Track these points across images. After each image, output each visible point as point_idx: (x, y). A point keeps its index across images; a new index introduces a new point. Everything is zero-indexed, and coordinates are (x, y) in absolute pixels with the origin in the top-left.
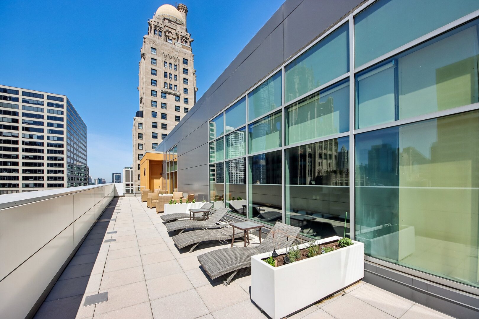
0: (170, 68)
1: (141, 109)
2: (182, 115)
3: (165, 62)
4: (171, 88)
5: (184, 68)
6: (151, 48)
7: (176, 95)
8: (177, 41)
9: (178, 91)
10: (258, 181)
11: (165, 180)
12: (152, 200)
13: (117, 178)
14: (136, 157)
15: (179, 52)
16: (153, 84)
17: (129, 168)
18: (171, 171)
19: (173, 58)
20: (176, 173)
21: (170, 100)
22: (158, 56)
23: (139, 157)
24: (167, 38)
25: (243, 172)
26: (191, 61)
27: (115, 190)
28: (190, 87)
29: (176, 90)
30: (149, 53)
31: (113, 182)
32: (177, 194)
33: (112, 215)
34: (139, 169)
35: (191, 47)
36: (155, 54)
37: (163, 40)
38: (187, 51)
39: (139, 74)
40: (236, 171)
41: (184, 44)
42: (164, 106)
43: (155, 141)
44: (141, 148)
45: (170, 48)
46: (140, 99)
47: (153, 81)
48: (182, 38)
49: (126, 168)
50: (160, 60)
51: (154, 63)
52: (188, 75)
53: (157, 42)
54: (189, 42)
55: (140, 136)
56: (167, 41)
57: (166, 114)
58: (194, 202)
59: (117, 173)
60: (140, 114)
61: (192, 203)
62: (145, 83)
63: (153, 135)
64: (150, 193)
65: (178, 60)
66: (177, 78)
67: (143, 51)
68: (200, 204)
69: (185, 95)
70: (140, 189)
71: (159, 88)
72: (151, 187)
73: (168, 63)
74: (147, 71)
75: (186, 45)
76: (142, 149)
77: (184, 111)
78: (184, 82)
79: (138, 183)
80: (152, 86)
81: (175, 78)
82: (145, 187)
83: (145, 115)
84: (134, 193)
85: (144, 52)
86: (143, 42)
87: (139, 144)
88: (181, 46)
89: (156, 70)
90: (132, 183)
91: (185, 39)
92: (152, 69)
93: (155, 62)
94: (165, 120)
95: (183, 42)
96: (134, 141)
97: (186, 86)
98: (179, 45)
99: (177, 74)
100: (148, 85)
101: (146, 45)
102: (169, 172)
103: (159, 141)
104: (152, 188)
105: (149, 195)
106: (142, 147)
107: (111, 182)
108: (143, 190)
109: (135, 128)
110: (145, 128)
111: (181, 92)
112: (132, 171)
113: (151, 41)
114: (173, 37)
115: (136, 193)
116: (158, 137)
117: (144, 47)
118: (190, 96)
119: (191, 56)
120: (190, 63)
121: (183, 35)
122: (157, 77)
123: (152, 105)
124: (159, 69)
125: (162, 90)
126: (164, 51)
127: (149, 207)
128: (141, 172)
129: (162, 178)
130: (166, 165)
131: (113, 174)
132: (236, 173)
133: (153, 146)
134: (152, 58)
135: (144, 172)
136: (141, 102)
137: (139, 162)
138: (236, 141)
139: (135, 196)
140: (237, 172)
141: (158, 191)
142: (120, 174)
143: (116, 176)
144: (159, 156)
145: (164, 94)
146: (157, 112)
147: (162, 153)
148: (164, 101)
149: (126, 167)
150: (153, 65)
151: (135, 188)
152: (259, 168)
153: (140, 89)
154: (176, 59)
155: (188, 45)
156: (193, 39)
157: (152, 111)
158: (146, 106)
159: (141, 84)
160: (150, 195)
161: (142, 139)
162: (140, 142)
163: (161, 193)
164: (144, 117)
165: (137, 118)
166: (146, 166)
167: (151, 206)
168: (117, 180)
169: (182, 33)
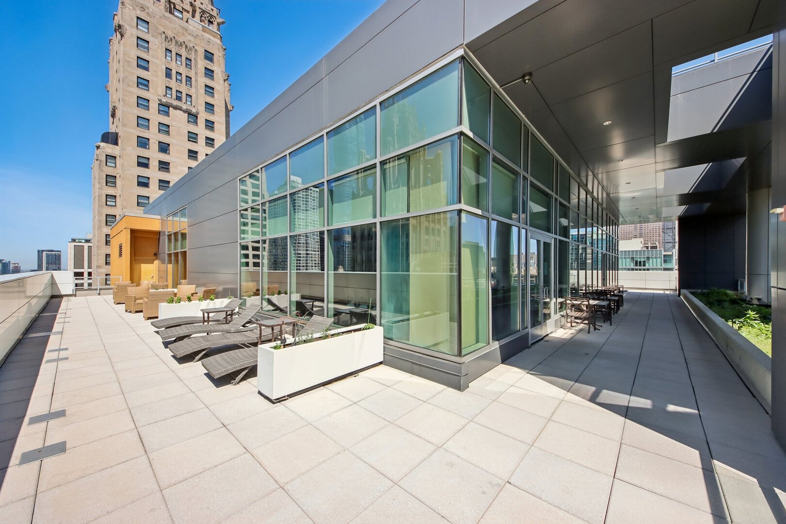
0: (179, 63)
1: (112, 129)
2: (202, 150)
3: (166, 49)
4: (179, 98)
5: (205, 68)
6: (138, 18)
7: (190, 114)
8: (193, 16)
9: (194, 107)
10: (340, 267)
11: (163, 265)
12: (136, 299)
13: (54, 261)
14: (100, 221)
15: (196, 37)
16: (140, 86)
17: (83, 241)
18: (175, 250)
19: (184, 46)
20: (184, 254)
21: (178, 120)
22: (153, 36)
23: (106, 221)
24: (172, 7)
25: (317, 253)
26: (221, 58)
27: (53, 283)
28: (218, 101)
29: (190, 103)
30: (132, 27)
31: (40, 268)
32: (186, 289)
33: (53, 326)
34: (107, 243)
35: (219, 33)
36: (147, 31)
37: (164, 10)
38: (212, 38)
39: (110, 60)
40: (307, 250)
41: (207, 26)
42: (164, 129)
43: (143, 191)
44: (114, 204)
45: (178, 26)
46: (111, 110)
47: (140, 80)
48: (203, 14)
49: (74, 240)
50: (157, 45)
51: (144, 47)
52: (213, 80)
53: (151, 10)
54: (215, 23)
55: (111, 180)
56: (171, 12)
57: (169, 145)
58: (212, 300)
59: (52, 251)
60: (111, 138)
61: (208, 301)
62: (123, 81)
63: (139, 180)
64: (131, 288)
65: (193, 51)
66: (191, 83)
67: (117, 20)
68: (223, 302)
69: (208, 114)
70: (108, 283)
71: (154, 95)
72: (134, 278)
73: (174, 54)
74: (128, 59)
75: (211, 28)
76: (115, 206)
77: (206, 142)
78: (206, 92)
79: (105, 270)
80: (138, 89)
81: (187, 83)
82: (121, 277)
83: (122, 141)
84: (97, 289)
85: (120, 23)
86: (120, 4)
87: (107, 195)
88: (201, 28)
89: (148, 62)
90: (90, 270)
91: (208, 17)
92: (138, 57)
93: (146, 45)
94: (165, 154)
95: (204, 21)
96: (97, 190)
97: (210, 100)
98: (195, 24)
99: (192, 74)
100: (129, 86)
101: (126, 11)
102: (172, 252)
103: (154, 192)
104: (136, 278)
105: (129, 291)
106: (115, 202)
107: (37, 269)
108: (116, 282)
109: (100, 165)
110: (122, 165)
111: (199, 107)
112: (90, 247)
113: (136, 6)
114: (184, 7)
115: (100, 289)
116: (151, 185)
117: (122, 13)
118: (219, 118)
119: (219, 49)
120: (219, 61)
121: (204, 9)
122: (149, 73)
123: (139, 125)
124: (155, 60)
125: (161, 100)
126: (165, 29)
127: (130, 312)
128: (113, 250)
129: (156, 262)
130: (164, 240)
131: (40, 253)
132: (307, 254)
133: (140, 201)
134: (138, 38)
135: (118, 250)
136: (113, 116)
137: (106, 230)
138: (306, 201)
139: (99, 294)
140: (308, 252)
141: (148, 284)
142: (60, 251)
143: (48, 256)
144: (152, 223)
145: (164, 108)
146: (149, 139)
147: (159, 217)
148: (164, 120)
149: (74, 237)
150: (142, 50)
151: (98, 280)
152: (343, 247)
153: (112, 90)
154: (191, 48)
155: (214, 28)
156: (223, 20)
157: (138, 136)
158: (124, 125)
159: (115, 82)
160: (132, 291)
161: (115, 186)
162: (111, 191)
163: (154, 287)
164: (119, 144)
165: (102, 144)
166: (125, 239)
167: (134, 309)
168: (52, 263)
169: (202, 4)
